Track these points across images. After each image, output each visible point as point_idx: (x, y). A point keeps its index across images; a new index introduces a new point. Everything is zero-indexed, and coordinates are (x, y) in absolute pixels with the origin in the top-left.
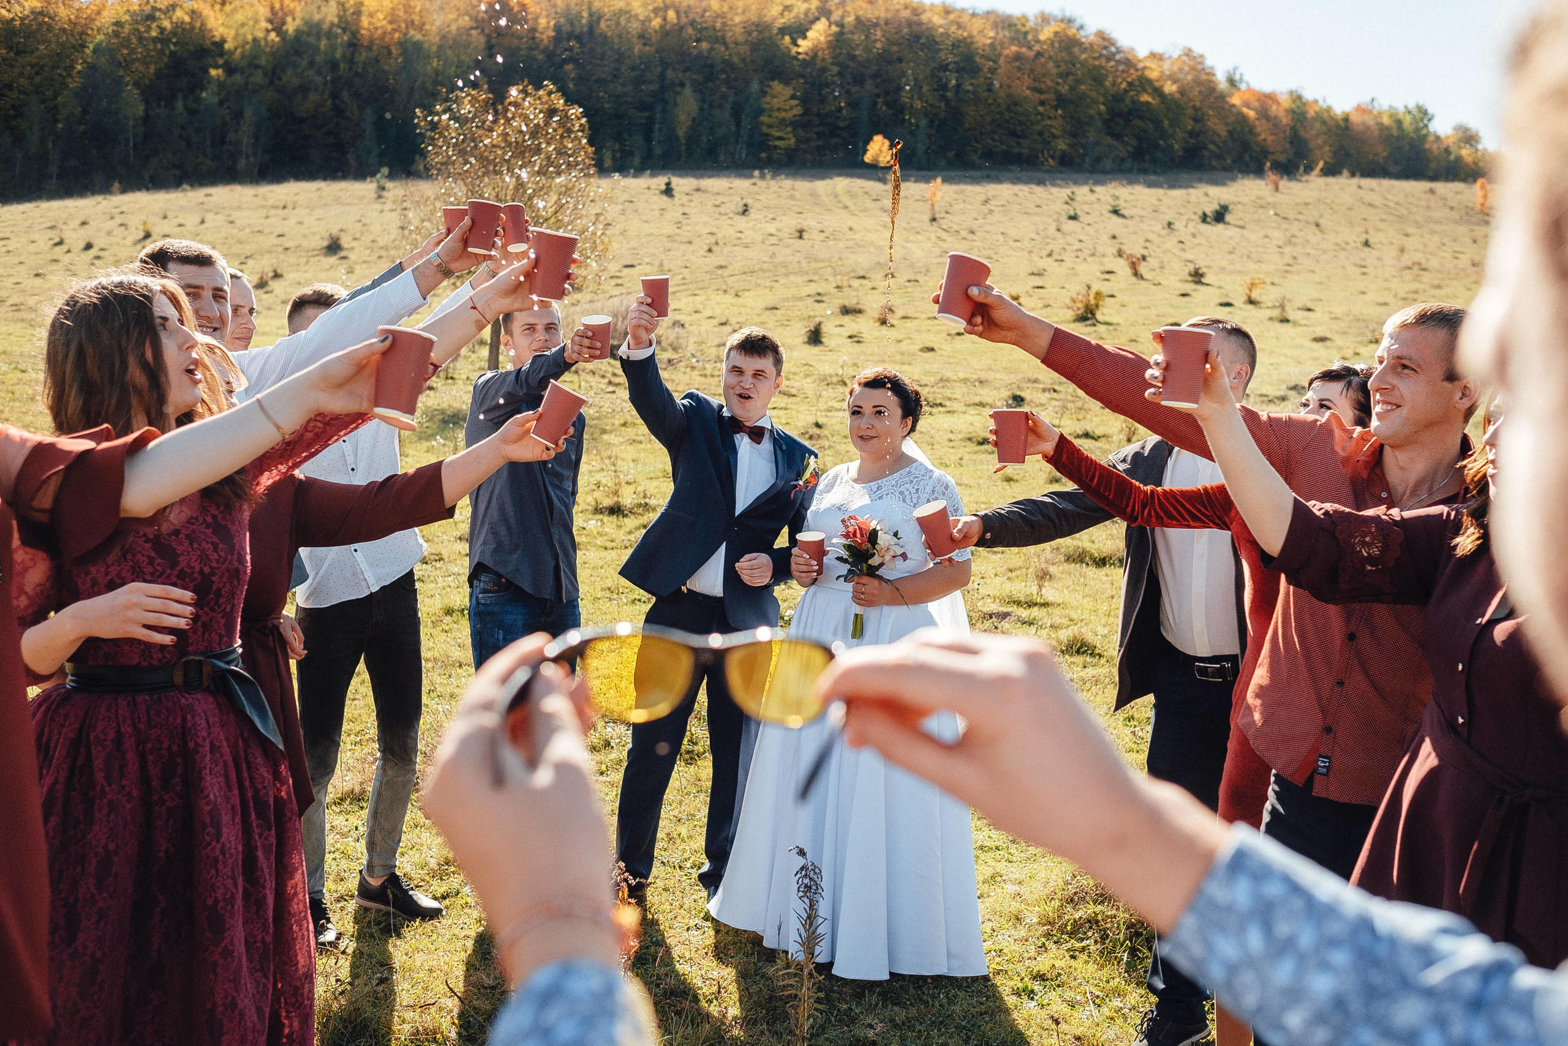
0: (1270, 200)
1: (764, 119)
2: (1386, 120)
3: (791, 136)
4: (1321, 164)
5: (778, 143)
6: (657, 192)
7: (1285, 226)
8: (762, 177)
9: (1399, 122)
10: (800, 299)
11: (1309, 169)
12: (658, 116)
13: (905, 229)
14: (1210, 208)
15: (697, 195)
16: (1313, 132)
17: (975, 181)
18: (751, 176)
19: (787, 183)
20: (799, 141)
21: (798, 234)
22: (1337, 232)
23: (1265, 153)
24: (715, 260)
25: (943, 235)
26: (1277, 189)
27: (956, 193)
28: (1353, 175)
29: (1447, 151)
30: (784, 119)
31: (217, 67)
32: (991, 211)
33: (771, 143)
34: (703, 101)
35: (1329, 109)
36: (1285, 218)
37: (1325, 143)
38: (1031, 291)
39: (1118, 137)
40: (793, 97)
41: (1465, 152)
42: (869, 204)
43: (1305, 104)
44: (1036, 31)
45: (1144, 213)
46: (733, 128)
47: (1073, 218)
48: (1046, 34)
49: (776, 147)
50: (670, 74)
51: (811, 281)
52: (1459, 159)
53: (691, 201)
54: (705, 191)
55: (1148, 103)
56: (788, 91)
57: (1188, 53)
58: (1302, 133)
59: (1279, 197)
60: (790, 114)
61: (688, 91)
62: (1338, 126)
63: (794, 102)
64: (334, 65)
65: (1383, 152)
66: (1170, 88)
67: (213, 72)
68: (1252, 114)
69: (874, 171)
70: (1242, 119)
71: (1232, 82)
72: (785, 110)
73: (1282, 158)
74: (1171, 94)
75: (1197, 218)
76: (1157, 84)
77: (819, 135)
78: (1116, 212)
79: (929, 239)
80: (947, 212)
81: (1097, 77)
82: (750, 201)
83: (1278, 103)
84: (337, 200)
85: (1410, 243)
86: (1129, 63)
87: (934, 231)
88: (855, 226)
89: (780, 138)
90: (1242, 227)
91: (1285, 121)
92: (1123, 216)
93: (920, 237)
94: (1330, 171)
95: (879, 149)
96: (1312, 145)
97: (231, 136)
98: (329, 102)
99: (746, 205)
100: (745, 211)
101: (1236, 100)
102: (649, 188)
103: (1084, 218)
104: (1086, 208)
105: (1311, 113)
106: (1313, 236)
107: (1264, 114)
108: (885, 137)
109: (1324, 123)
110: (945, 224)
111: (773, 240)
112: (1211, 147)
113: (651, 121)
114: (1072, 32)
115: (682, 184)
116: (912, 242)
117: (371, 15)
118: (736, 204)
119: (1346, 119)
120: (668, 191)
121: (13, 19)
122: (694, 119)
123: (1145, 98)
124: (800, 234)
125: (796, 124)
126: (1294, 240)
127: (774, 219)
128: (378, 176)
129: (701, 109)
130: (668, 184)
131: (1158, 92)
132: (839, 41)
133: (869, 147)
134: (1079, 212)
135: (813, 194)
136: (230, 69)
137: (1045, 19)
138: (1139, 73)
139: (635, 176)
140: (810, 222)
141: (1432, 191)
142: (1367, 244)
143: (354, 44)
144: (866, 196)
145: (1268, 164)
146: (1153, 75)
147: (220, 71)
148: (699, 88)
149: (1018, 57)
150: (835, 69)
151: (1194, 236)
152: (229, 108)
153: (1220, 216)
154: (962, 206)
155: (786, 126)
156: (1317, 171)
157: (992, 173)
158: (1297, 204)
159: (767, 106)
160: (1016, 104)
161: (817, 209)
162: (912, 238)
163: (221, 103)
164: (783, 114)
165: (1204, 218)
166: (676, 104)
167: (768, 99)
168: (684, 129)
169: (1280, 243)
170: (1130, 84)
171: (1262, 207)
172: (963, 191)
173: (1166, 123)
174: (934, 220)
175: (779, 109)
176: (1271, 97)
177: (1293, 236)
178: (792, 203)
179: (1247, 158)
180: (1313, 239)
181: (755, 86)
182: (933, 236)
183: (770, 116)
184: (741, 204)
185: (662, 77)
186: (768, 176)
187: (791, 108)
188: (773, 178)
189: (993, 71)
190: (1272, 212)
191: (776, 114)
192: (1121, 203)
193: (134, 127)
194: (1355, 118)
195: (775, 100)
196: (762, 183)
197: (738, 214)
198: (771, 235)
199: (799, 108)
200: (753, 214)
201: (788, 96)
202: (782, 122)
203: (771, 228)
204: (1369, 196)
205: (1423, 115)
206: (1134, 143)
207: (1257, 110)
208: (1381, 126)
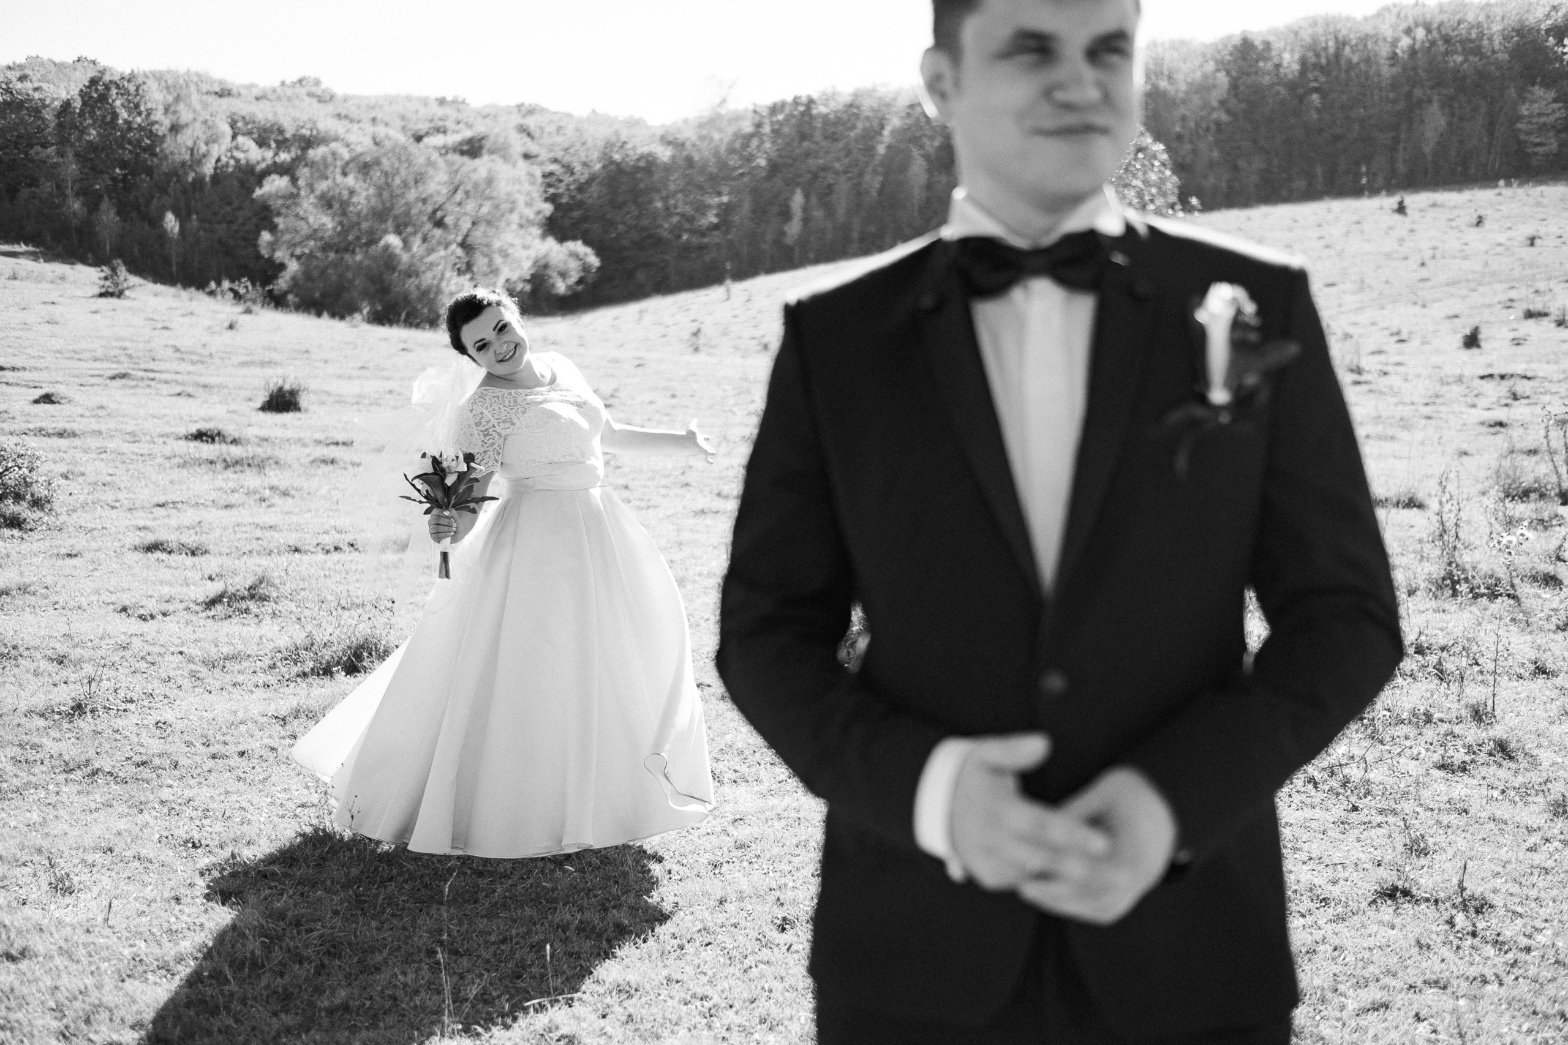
1: (1519, 126)
3: (1552, 140)
5: (1537, 150)
6: (1389, 211)
8: (1508, 185)
12: (1403, 136)
15: (1432, 213)
18: (1496, 186)
19: (1537, 190)
20: (1562, 145)
21: (1529, 242)
24: (1424, 273)
30: (1544, 124)
33: (1529, 150)
34: (1453, 115)
40: (1555, 101)
46: (1486, 139)
49: (1536, 154)
50: (1418, 92)
51: (1512, 288)
53: (1423, 217)
54: (1442, 206)
56: (1550, 95)
60: (1552, 119)
61: (1435, 106)
63: (1556, 106)
72: (1548, 115)
82: (1487, 213)
89: (1539, 145)
99: (1480, 217)
100: (1480, 222)
102: (1381, 208)
111: (1500, 249)
113: (1396, 141)
115: (1416, 200)
118: (1469, 215)
120: (1401, 209)
122: (1441, 135)
124: (1532, 241)
125: (1557, 127)
127: (1510, 228)
129: (1450, 124)
130: (1401, 203)
139: (1370, 197)
140: (1549, 228)
148: (1447, 104)
155: (1547, 130)
159: (1525, 112)
164: (1543, 119)
166: (1422, 121)
167: (1527, 105)
168: (1431, 145)
175: (1539, 115)
178: (1536, 210)
181: (1512, 93)
183: (1530, 123)
184: (1475, 216)
185: (1409, 95)
186: (1515, 185)
187: (1554, 111)
188: (1520, 186)
191: (1535, 120)
195: (1535, 105)
196: (1507, 192)
197: (1472, 226)
198: (1500, 245)
199: (1563, 111)
200: (1487, 224)
201: (1550, 100)
202: (1543, 128)
203: (1502, 238)
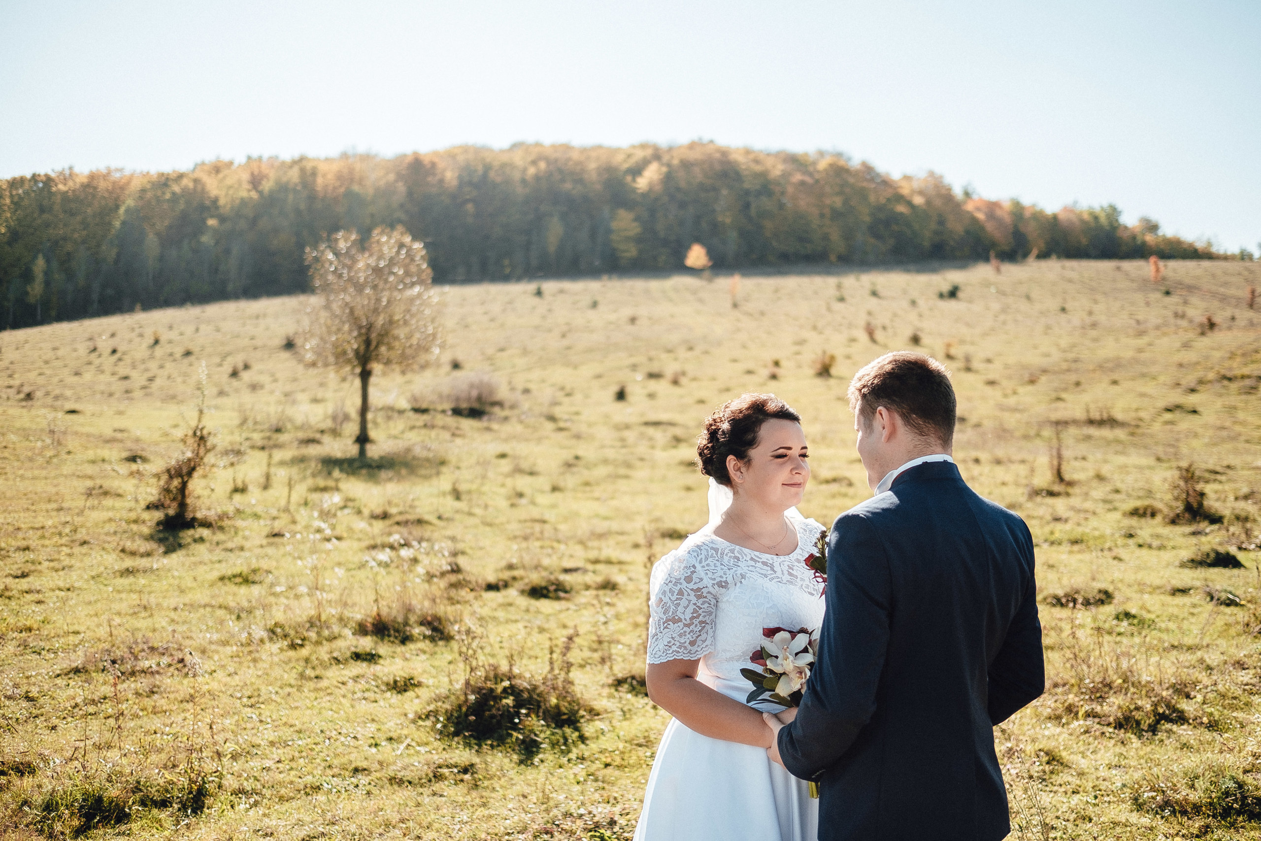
0: (993, 280)
1: (613, 237)
2: (1086, 217)
3: (634, 248)
4: (1036, 251)
5: (624, 254)
6: (531, 294)
7: (1002, 299)
8: (610, 278)
9: (1096, 218)
10: (621, 368)
11: (1025, 255)
12: (535, 239)
13: (712, 314)
14: (946, 288)
15: (561, 297)
16: (1030, 228)
17: (770, 275)
18: (602, 279)
19: (629, 283)
20: (640, 252)
21: (630, 321)
22: (1042, 303)
23: (993, 245)
24: (566, 342)
25: (739, 316)
26: (999, 271)
27: (752, 284)
28: (1059, 258)
29: (1134, 238)
30: (628, 237)
31: (212, 217)
32: (779, 298)
33: (619, 255)
34: (568, 226)
35: (1042, 211)
36: (1003, 294)
37: (1039, 236)
38: (790, 356)
39: (877, 236)
40: (634, 220)
41: (1149, 238)
42: (688, 296)
43: (1023, 208)
44: (814, 163)
45: (895, 294)
46: (590, 245)
47: (842, 299)
48: (822, 165)
49: (623, 257)
50: (543, 208)
51: (632, 356)
52: (1144, 243)
53: (555, 300)
54: (566, 292)
55: (901, 214)
56: (630, 216)
57: (931, 174)
58: (1022, 229)
59: (1000, 277)
60: (633, 233)
61: (556, 219)
62: (1050, 223)
63: (636, 224)
64: (298, 212)
65: (1084, 241)
66: (918, 200)
67: (210, 222)
68: (981, 216)
69: (693, 271)
70: (974, 220)
71: (967, 194)
72: (630, 230)
73: (1006, 248)
74: (918, 207)
75: (935, 296)
76: (908, 198)
77: (655, 247)
78: (874, 294)
79: (730, 320)
80: (746, 300)
81: (863, 194)
82: (599, 298)
83: (1002, 208)
85: (1096, 308)
86: (886, 183)
87: (734, 314)
88: (675, 313)
89: (625, 251)
90: (969, 302)
91: (1007, 220)
92: (879, 297)
93: (723, 320)
94: (1044, 255)
95: (697, 256)
96: (1029, 238)
97: (222, 268)
99: (595, 301)
100: (595, 305)
101: (969, 207)
102: (525, 292)
103: (849, 300)
104: (851, 292)
105: (1027, 214)
106: (1024, 306)
107: (991, 216)
108: (701, 245)
109: (1038, 221)
110: (743, 308)
111: (613, 326)
112: (952, 243)
113: (529, 242)
114: (842, 163)
115: (550, 286)
116: (716, 323)
117: (324, 176)
118: (587, 300)
119: (1055, 217)
120: (539, 293)
121: (67, 192)
122: (560, 239)
123: (901, 209)
125: (638, 240)
126: (1008, 310)
127: (616, 311)
129: (566, 232)
130: (539, 289)
131: (909, 204)
132: (668, 178)
133: (689, 254)
134: (845, 295)
135: (647, 291)
136: (222, 219)
137: (821, 154)
138: (894, 190)
139: (515, 282)
140: (642, 311)
141: (1118, 268)
142: (1063, 310)
143: (312, 197)
144: (686, 290)
145: (993, 253)
146: (905, 191)
147: (215, 221)
148: (564, 218)
149: (803, 183)
150: (666, 198)
151: (931, 309)
152: (221, 247)
153: (953, 293)
154: (758, 295)
155: (630, 241)
156: (1032, 257)
157: (783, 269)
158: (1014, 283)
159: (615, 228)
160: (802, 218)
161: (649, 302)
162: (718, 320)
163: (217, 243)
164: (627, 233)
165: (941, 296)
166: (547, 229)
167: (615, 222)
168: (554, 247)
169: (996, 312)
170: (888, 199)
171: (986, 286)
172: (759, 283)
173: (916, 226)
174: (735, 306)
175: (624, 230)
176: (996, 204)
177: (1008, 307)
178: (631, 298)
180: (1023, 309)
181: (606, 213)
182: (733, 318)
183: (617, 235)
184: (591, 301)
185: (537, 209)
186: (614, 280)
187: (634, 228)
188: (618, 280)
189: (783, 194)
190: (994, 290)
191: (622, 233)
192: (879, 288)
193: (153, 264)
194: (1062, 216)
195: (621, 223)
196: (609, 283)
197: (590, 308)
198: (611, 323)
199: (639, 228)
200: (601, 308)
201: (630, 220)
202: (628, 239)
203: (613, 317)
204: (1070, 274)
205: (1113, 212)
206: (891, 242)
207: (986, 214)
208: (1082, 221)
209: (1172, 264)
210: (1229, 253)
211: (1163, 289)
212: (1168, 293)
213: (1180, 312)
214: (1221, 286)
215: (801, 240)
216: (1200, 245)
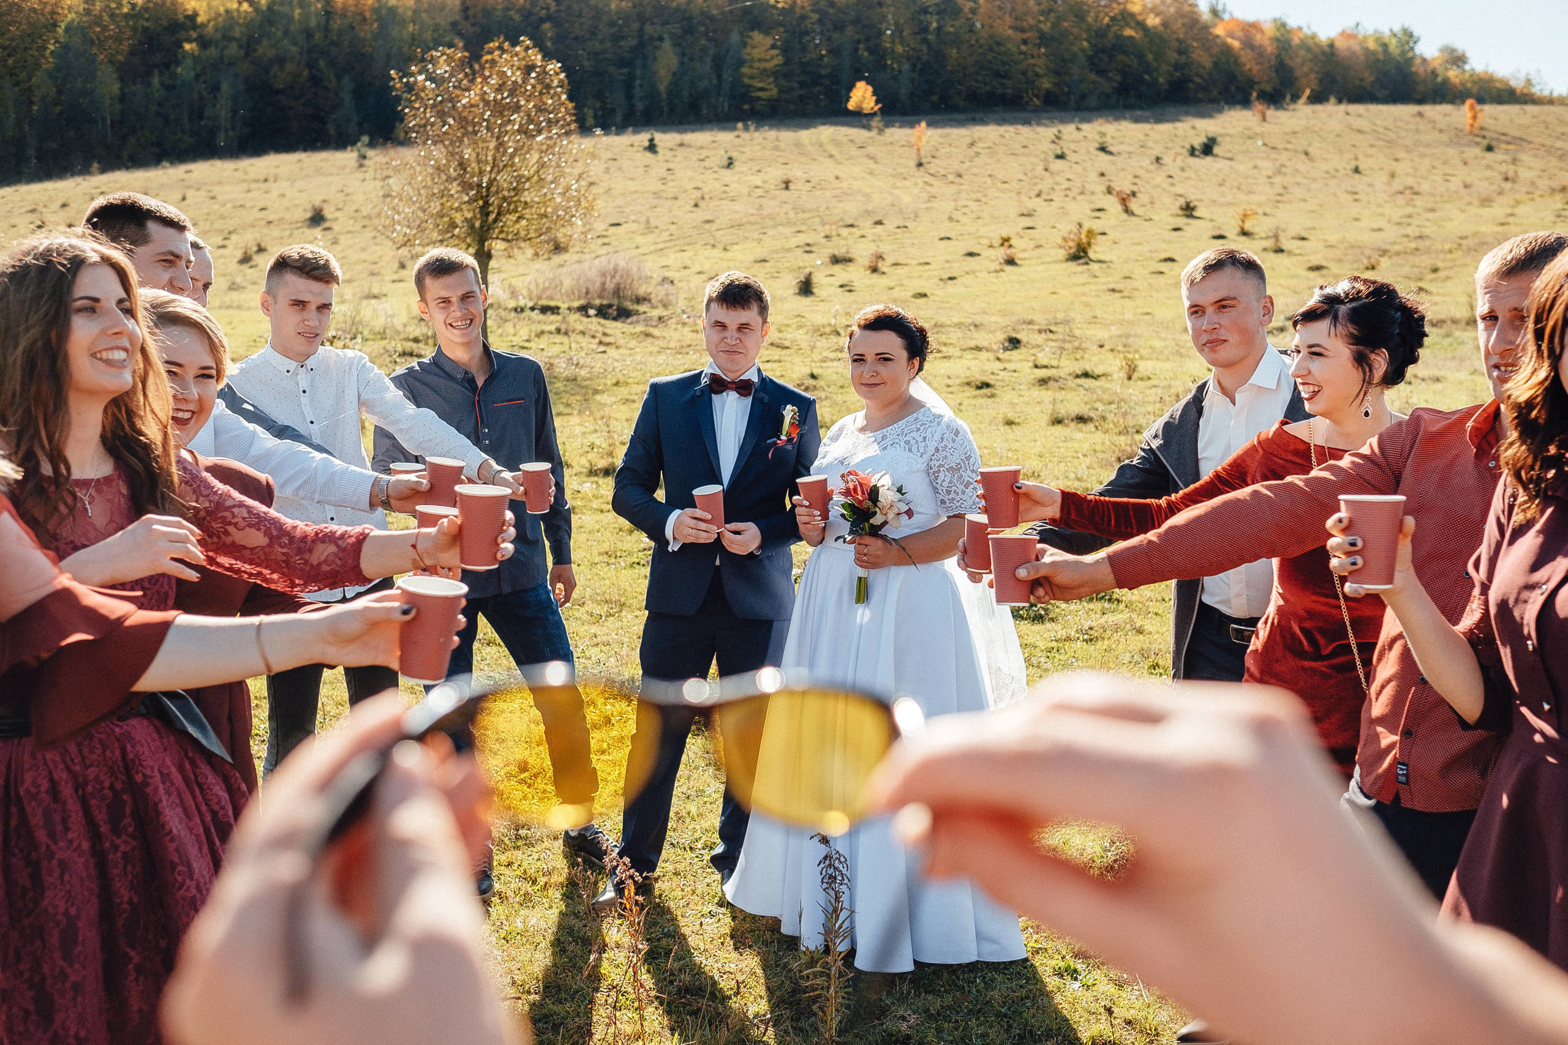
0: (1258, 130)
1: (745, 70)
2: (1372, 45)
3: (772, 86)
4: (1308, 92)
5: (759, 94)
6: (641, 149)
7: (1273, 156)
8: (746, 129)
9: (1385, 46)
10: (789, 250)
11: (1295, 98)
12: (638, 72)
13: (892, 176)
14: (1198, 141)
15: (681, 151)
16: (1299, 60)
17: (960, 123)
18: (735, 129)
19: (772, 134)
20: (781, 91)
21: (784, 186)
22: (1326, 160)
23: (1251, 83)
24: (701, 215)
25: (929, 178)
26: (1264, 119)
27: (941, 137)
28: (1340, 101)
29: (1434, 73)
30: (765, 70)
31: (190, 41)
32: (978, 154)
33: (753, 95)
34: (683, 54)
35: (1314, 36)
36: (1274, 148)
37: (1311, 70)
38: (1021, 232)
39: (1101, 72)
40: (773, 47)
41: (1453, 74)
42: (854, 151)
43: (1289, 32)
45: (1132, 149)
46: (715, 81)
47: (1061, 157)
49: (759, 98)
50: (649, 28)
51: (799, 232)
52: (1446, 81)
53: (675, 156)
54: (689, 146)
55: (1132, 37)
56: (769, 41)
58: (1288, 61)
59: (1267, 128)
60: (771, 64)
61: (667, 45)
62: (1324, 53)
63: (776, 52)
64: (308, 34)
65: (1369, 77)
66: (1153, 21)
67: (187, 47)
68: (1236, 44)
69: (858, 118)
70: (1227, 50)
71: (1215, 12)
72: (766, 60)
73: (1268, 88)
74: (1155, 27)
75: (1185, 152)
76: (1140, 18)
77: (802, 84)
78: (1103, 149)
79: (916, 184)
80: (933, 157)
81: (1079, 13)
82: (734, 154)
83: (1262, 32)
84: (319, 171)
85: (1400, 168)
87: (920, 176)
88: (840, 174)
89: (761, 89)
90: (1231, 159)
91: (1269, 49)
92: (1111, 153)
93: (907, 183)
94: (1317, 98)
95: (862, 96)
96: (1298, 73)
97: (208, 111)
98: (306, 73)
99: (730, 158)
100: (730, 164)
101: (1219, 31)
102: (632, 145)
103: (1071, 157)
104: (1073, 146)
105: (1296, 41)
106: (1303, 165)
107: (1248, 43)
108: (868, 83)
109: (1309, 49)
110: (932, 169)
111: (759, 192)
112: (1197, 80)
113: (631, 77)
115: (665, 139)
116: (898, 188)
118: (720, 157)
119: (1331, 45)
120: (652, 148)
122: (674, 74)
123: (1128, 32)
124: (787, 185)
125: (776, 74)
126: (1283, 169)
127: (759, 171)
128: (359, 144)
129: (682, 63)
130: (651, 140)
131: (1141, 26)
133: (852, 94)
134: (1066, 151)
135: (798, 144)
136: (204, 43)
138: (1122, 7)
139: (617, 134)
140: (795, 172)
141: (1420, 114)
142: (1357, 170)
144: (850, 144)
145: (1255, 94)
146: (1136, 9)
147: (194, 45)
148: (678, 42)
150: (815, 17)
151: (1183, 169)
152: (205, 82)
153: (1208, 149)
154: (948, 150)
155: (768, 76)
156: (1303, 99)
157: (978, 116)
158: (1286, 134)
159: (748, 57)
160: (999, 44)
161: (803, 159)
162: (899, 184)
163: (197, 77)
164: (764, 65)
165: (1192, 152)
166: (655, 59)
167: (748, 50)
168: (665, 84)
169: (1270, 173)
170: (1113, 19)
171: (1250, 138)
172: (948, 135)
173: (1150, 57)
174: (920, 165)
175: (760, 60)
176: (1255, 26)
177: (1283, 166)
178: (777, 153)
179: (1233, 88)
180: (1303, 168)
181: (735, 37)
182: (920, 181)
183: (751, 67)
184: (726, 157)
185: (641, 31)
186: (752, 128)
187: (772, 58)
188: (757, 129)
189: (973, 11)
190: (1260, 143)
191: (757, 65)
192: (1108, 140)
193: (111, 105)
194: (1340, 44)
195: (756, 50)
196: (745, 135)
197: (723, 167)
198: (757, 187)
199: (780, 57)
200: (738, 166)
201: (768, 46)
202: (764, 73)
203: (757, 180)
204: (1357, 123)
205: (1408, 38)
206: (1119, 78)
207: (1242, 42)
208: (1367, 51)
209: (1489, 109)
210: (1555, 94)
211: (1485, 142)
212: (1490, 149)
213: (1511, 174)
214: (1558, 138)
215: (998, 74)
216: (1517, 84)
